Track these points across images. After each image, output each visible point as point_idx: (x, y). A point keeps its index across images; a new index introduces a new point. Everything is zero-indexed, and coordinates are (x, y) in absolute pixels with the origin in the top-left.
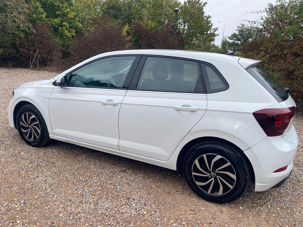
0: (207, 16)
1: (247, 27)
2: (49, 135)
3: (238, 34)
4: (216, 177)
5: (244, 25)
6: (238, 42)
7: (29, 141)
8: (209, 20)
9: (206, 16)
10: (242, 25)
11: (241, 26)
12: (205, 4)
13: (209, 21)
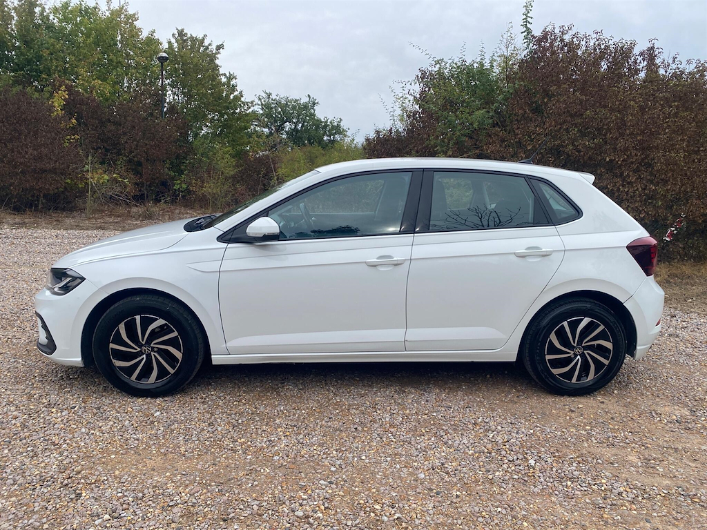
0: (228, 75)
1: (278, 98)
2: (212, 356)
3: (261, 112)
4: (583, 353)
5: (270, 94)
6: (264, 130)
7: (138, 387)
8: (232, 83)
9: (225, 75)
10: (267, 94)
11: (264, 95)
12: (219, 47)
13: (233, 86)
